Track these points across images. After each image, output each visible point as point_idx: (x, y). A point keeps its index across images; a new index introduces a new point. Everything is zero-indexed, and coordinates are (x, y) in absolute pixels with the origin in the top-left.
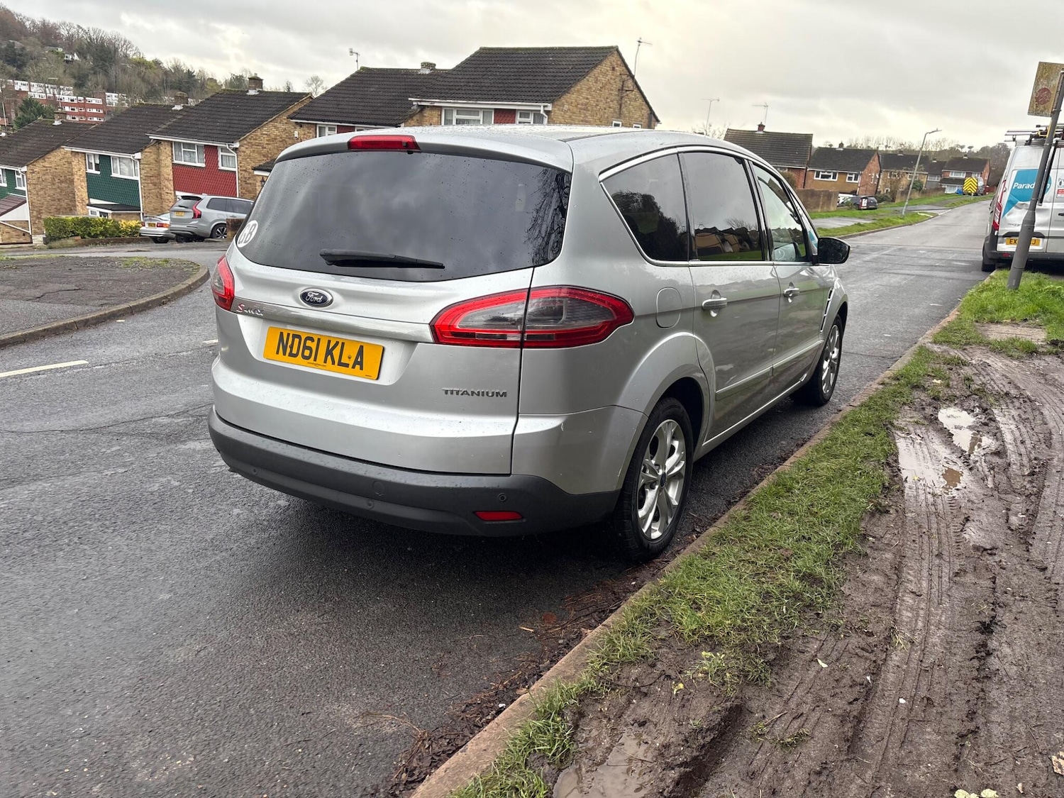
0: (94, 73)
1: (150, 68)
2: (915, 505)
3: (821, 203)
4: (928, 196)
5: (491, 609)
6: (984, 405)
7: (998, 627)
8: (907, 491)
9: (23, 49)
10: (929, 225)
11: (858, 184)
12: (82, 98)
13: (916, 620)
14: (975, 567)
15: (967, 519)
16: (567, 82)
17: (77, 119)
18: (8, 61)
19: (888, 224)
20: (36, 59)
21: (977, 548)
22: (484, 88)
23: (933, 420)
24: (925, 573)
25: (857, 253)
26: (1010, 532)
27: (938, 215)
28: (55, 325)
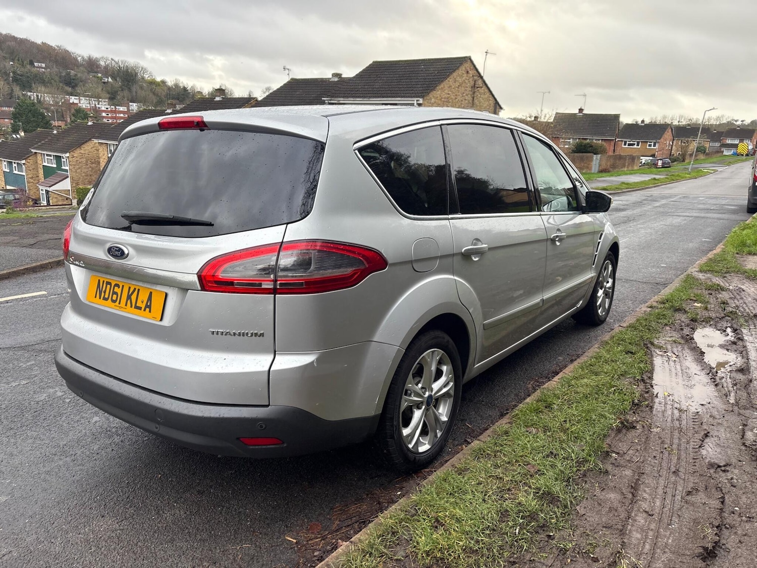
0: (122, 90)
1: (159, 86)
2: (661, 420)
3: (627, 164)
4: (711, 157)
5: (267, 518)
6: (735, 326)
7: (722, 551)
8: (656, 406)
9: (76, 75)
10: (711, 178)
11: (656, 149)
12: (113, 107)
13: (644, 543)
14: (706, 486)
15: (706, 435)
16: (434, 82)
17: (110, 121)
18: (66, 84)
19: (677, 178)
20: (84, 82)
21: (712, 465)
22: (375, 89)
23: (689, 340)
24: (660, 491)
25: (649, 200)
26: (744, 448)
27: (718, 171)
28: (34, 265)
